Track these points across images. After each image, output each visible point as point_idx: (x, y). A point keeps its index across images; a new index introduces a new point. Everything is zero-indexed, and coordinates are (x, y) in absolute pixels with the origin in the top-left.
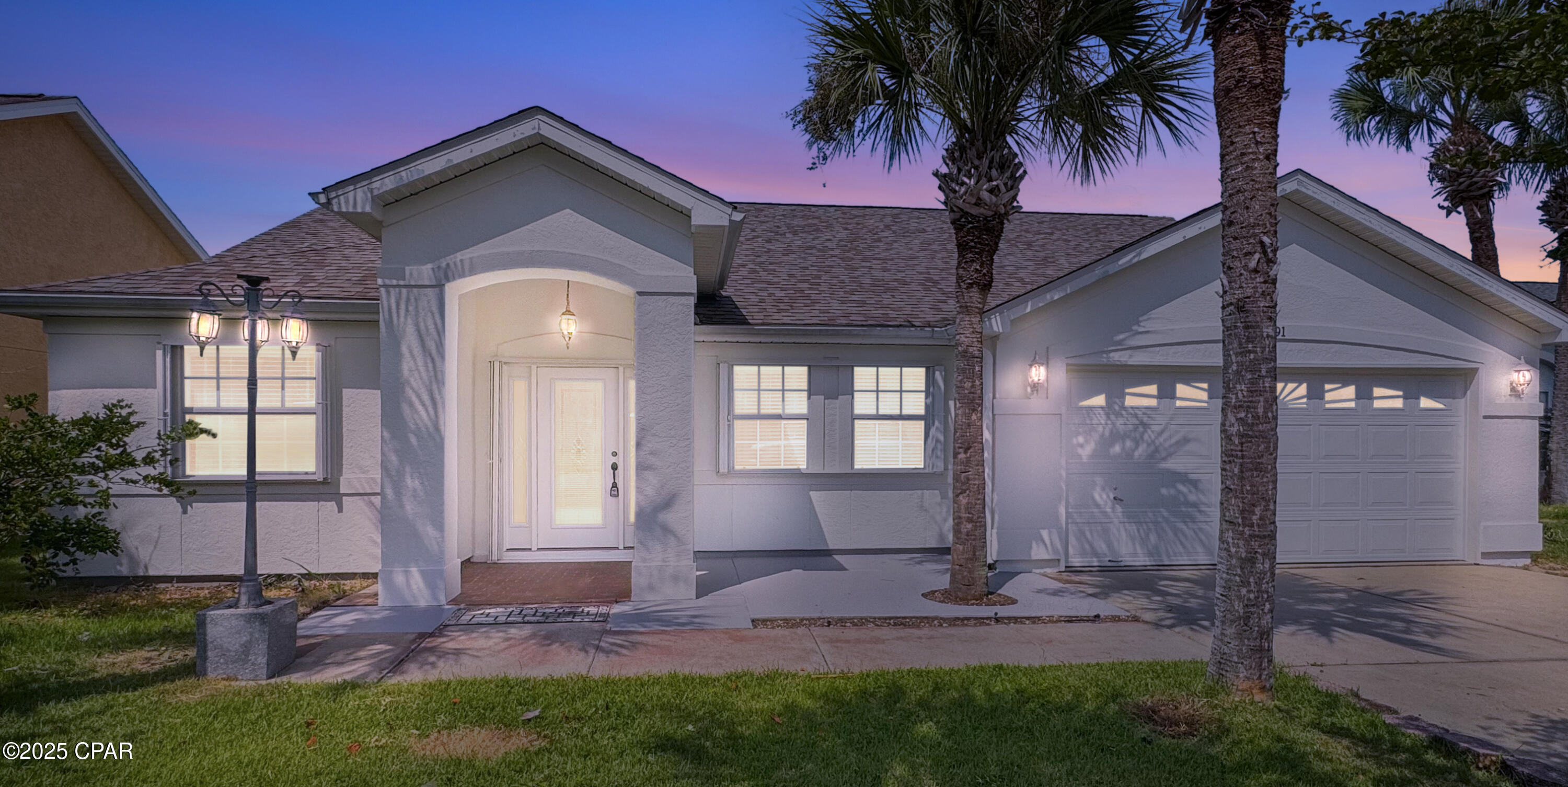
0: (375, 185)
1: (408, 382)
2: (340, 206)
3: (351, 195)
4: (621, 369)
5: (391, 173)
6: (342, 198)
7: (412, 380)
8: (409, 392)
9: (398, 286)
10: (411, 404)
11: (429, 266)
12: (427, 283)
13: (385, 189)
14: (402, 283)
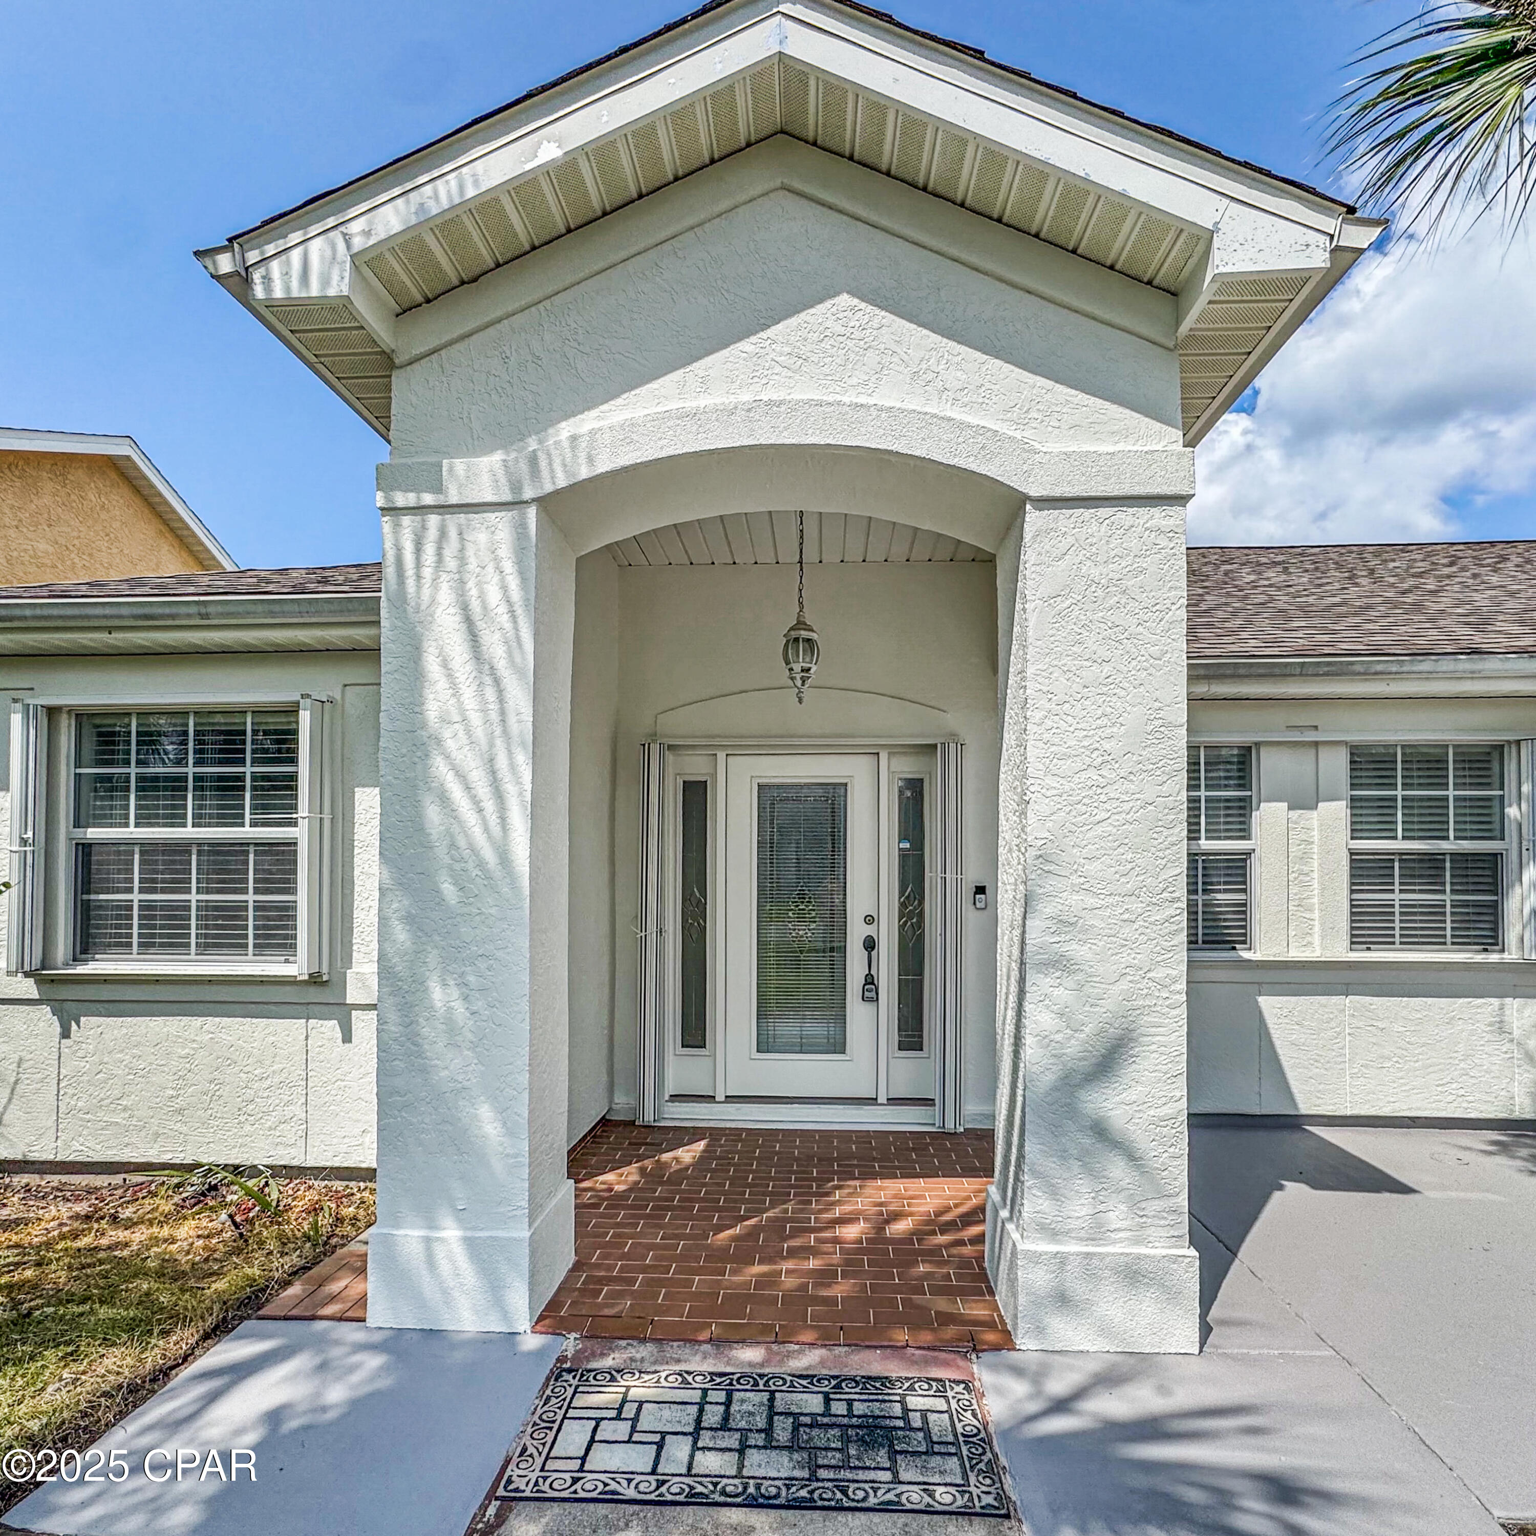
0: (355, 227)
1: (439, 742)
2: (268, 288)
3: (296, 256)
4: (884, 756)
5: (397, 191)
6: (275, 265)
7: (447, 733)
8: (440, 767)
9: (419, 510)
10: (444, 799)
11: (497, 457)
12: (489, 498)
13: (381, 234)
14: (428, 499)
